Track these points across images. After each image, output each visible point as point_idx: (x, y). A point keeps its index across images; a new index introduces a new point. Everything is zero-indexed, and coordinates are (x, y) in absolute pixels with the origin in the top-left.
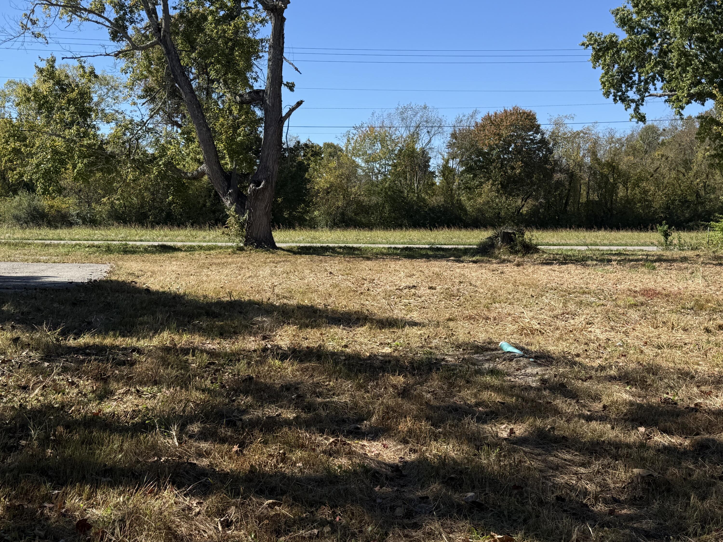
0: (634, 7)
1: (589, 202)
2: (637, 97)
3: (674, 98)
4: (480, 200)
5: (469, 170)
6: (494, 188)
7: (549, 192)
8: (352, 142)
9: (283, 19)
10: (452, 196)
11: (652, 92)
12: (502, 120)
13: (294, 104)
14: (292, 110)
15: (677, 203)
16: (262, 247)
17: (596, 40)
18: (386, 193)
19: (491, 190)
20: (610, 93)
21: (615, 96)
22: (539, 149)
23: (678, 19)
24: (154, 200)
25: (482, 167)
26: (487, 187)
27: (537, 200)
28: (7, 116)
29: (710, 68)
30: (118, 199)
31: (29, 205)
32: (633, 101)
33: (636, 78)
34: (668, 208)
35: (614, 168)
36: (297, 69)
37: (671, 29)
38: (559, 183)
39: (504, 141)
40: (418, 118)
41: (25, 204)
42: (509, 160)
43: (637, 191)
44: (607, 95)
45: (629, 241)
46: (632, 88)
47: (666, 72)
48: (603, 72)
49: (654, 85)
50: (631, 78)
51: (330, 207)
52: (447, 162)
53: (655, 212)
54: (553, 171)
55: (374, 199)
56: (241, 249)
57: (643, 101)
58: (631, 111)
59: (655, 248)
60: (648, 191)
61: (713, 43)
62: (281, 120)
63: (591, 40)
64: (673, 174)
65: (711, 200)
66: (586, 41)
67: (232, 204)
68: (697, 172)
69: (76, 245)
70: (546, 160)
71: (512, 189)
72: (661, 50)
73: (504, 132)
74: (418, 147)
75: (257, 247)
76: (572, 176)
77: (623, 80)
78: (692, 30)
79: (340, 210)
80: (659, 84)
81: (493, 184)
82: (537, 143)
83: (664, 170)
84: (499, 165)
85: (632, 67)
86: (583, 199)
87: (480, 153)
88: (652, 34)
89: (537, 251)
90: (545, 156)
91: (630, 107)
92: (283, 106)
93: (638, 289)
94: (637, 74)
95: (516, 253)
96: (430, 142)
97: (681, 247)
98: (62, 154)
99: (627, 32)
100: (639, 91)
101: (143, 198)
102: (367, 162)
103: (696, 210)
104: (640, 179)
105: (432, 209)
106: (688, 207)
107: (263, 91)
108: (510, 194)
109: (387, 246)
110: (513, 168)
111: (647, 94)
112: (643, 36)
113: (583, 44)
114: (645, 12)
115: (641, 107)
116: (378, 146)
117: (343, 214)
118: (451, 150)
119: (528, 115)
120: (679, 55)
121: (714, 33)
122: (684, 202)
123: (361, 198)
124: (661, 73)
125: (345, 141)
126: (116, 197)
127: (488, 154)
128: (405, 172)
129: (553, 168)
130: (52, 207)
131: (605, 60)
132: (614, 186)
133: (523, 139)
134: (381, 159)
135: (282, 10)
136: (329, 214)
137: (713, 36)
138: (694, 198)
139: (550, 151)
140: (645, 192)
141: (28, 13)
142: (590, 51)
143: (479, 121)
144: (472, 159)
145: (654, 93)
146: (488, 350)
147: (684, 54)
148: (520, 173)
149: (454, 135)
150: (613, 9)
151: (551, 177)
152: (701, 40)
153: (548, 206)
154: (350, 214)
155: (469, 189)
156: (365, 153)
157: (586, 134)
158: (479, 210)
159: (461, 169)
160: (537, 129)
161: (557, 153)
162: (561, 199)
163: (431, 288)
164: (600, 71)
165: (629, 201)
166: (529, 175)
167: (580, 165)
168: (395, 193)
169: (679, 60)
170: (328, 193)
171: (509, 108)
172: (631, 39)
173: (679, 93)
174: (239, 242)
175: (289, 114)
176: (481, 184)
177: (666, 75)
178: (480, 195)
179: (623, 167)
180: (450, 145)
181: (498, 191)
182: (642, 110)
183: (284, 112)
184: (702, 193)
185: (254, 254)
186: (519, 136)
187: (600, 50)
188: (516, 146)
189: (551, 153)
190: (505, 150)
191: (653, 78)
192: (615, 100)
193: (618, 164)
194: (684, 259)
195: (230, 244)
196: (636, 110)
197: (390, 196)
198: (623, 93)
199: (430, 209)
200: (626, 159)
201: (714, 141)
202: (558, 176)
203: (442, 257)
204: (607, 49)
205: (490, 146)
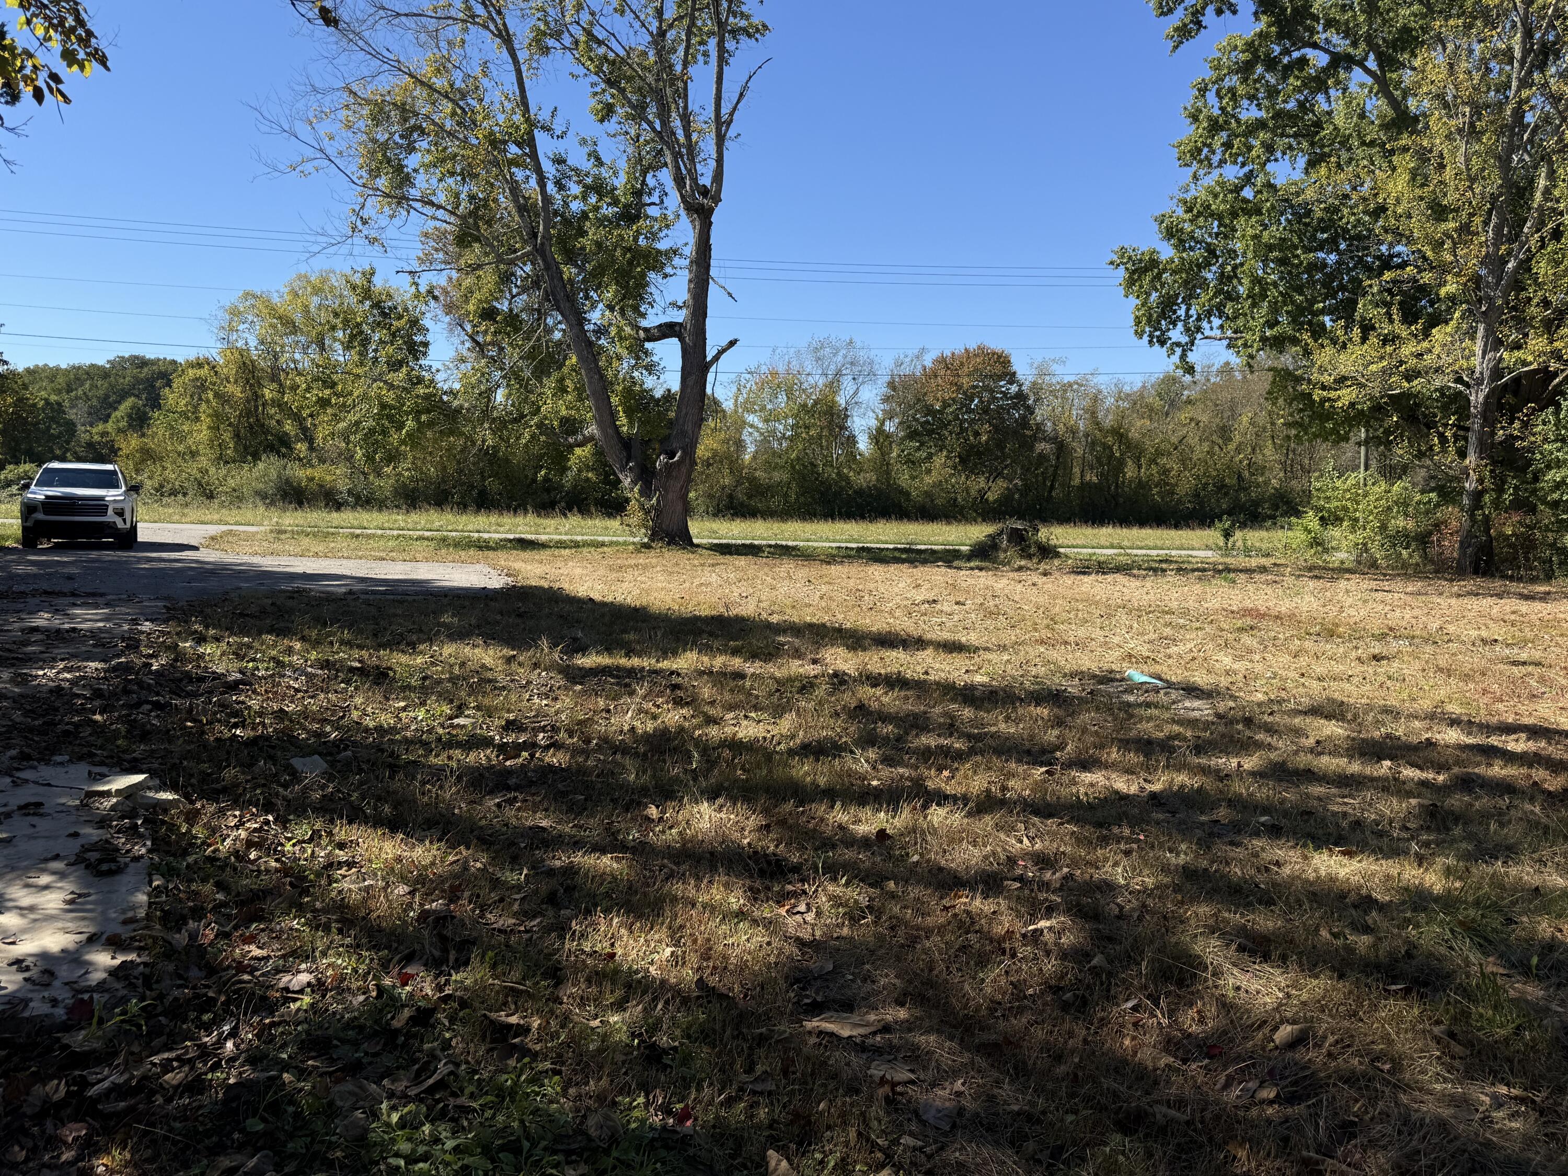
0: (1186, 212)
1: (1084, 486)
2: (1184, 339)
3: (1240, 342)
4: (928, 480)
5: (912, 435)
6: (949, 463)
7: (1028, 470)
8: (744, 391)
9: (711, 223)
10: (888, 473)
11: (1207, 333)
12: (962, 364)
13: (724, 343)
14: (720, 353)
15: (1210, 487)
16: (676, 544)
17: (1130, 258)
18: (793, 467)
19: (945, 465)
20: (1143, 332)
21: (1151, 336)
22: (1015, 406)
23: (1250, 232)
24: (460, 471)
25: (933, 431)
26: (939, 460)
27: (1011, 481)
28: (240, 344)
29: (1293, 302)
30: (408, 469)
31: (279, 477)
32: (1178, 344)
33: (1182, 312)
34: (1197, 495)
35: (1122, 435)
36: (730, 295)
37: (1239, 246)
38: (1042, 457)
39: (965, 393)
40: (840, 358)
41: (273, 474)
42: (972, 422)
43: (1154, 469)
44: (1139, 334)
45: (1159, 543)
46: (1175, 325)
47: (1229, 305)
48: (1138, 302)
49: (1210, 322)
50: (1175, 312)
51: (711, 487)
52: (883, 423)
53: (1179, 501)
54: (1035, 438)
55: (777, 476)
56: (647, 546)
57: (1192, 344)
58: (1176, 358)
59: (1210, 553)
60: (1169, 471)
61: (1298, 266)
62: (705, 367)
63: (1122, 257)
64: (1206, 446)
65: (1258, 485)
66: (1115, 258)
67: (635, 483)
68: (1240, 444)
69: (399, 536)
70: (1024, 422)
71: (975, 465)
72: (1222, 274)
73: (965, 381)
74: (841, 400)
75: (669, 544)
76: (1061, 448)
77: (1163, 315)
78: (1270, 248)
79: (728, 491)
80: (1216, 322)
81: (947, 457)
82: (1011, 398)
83: (1193, 440)
84: (957, 430)
85: (1177, 295)
86: (1077, 481)
87: (929, 411)
88: (1211, 251)
89: (1057, 555)
90: (1023, 417)
91: (1173, 353)
92: (708, 348)
93: (1235, 608)
94: (1184, 307)
95: (1030, 557)
96: (856, 393)
97: (1247, 552)
98: (392, 407)
99: (1176, 247)
100: (1187, 330)
101: (444, 468)
102: (767, 421)
103: (1237, 499)
104: (1159, 453)
105: (860, 492)
106: (1226, 494)
107: (681, 324)
108: (972, 472)
109: (834, 545)
110: (977, 434)
111: (1199, 336)
112: (1198, 254)
113: (1112, 263)
114: (1201, 219)
115: (1189, 354)
116: (782, 398)
117: (731, 496)
118: (887, 407)
119: (1000, 357)
120: (1252, 282)
121: (1299, 252)
122: (1221, 487)
123: (757, 474)
124: (1220, 308)
125: (734, 389)
126: (406, 466)
127: (941, 412)
128: (820, 437)
129: (1034, 435)
130: (312, 479)
131: (1141, 287)
132: (1121, 463)
133: (992, 391)
134: (786, 417)
135: (711, 211)
136: (711, 496)
137: (1298, 256)
138: (1234, 481)
139: (1030, 410)
140: (1166, 472)
141: (357, 208)
142: (1121, 273)
143: (928, 363)
144: (917, 420)
145: (1212, 334)
146: (1112, 680)
147: (1256, 280)
148: (987, 442)
149: (891, 385)
150: (1158, 213)
151: (1032, 448)
152: (1282, 262)
153: (1027, 488)
154: (741, 496)
155: (911, 462)
156: (763, 408)
157: (1081, 385)
158: (927, 494)
159: (901, 434)
160: (1012, 378)
161: (1040, 414)
162: (1044, 480)
163: (957, 603)
164: (1133, 301)
165: (1142, 485)
166: (1000, 445)
167: (1073, 431)
168: (805, 467)
169: (1251, 290)
170: (709, 465)
171: (973, 346)
172: (1182, 258)
173: (1248, 336)
174: (641, 537)
175: (716, 358)
176: (930, 456)
177: (1229, 310)
178: (929, 471)
179: (1134, 434)
180: (886, 399)
181: (955, 468)
182: (1192, 357)
183: (710, 354)
184: (1246, 474)
185: (667, 554)
186: (986, 388)
187: (1134, 272)
188: (981, 401)
189: (1032, 413)
190: (965, 406)
191: (1209, 314)
192: (1150, 342)
193: (1128, 430)
194: (1263, 570)
195: (631, 539)
196: (1183, 357)
197: (798, 472)
198: (1163, 333)
199: (855, 492)
200: (1139, 424)
201: (1290, 404)
202: (1042, 447)
203: (924, 562)
204: (1146, 270)
205: (944, 401)
